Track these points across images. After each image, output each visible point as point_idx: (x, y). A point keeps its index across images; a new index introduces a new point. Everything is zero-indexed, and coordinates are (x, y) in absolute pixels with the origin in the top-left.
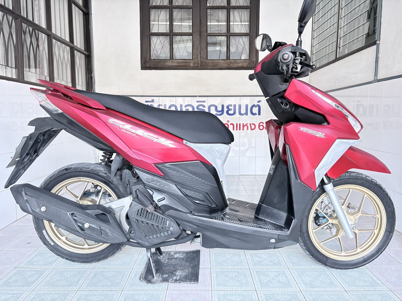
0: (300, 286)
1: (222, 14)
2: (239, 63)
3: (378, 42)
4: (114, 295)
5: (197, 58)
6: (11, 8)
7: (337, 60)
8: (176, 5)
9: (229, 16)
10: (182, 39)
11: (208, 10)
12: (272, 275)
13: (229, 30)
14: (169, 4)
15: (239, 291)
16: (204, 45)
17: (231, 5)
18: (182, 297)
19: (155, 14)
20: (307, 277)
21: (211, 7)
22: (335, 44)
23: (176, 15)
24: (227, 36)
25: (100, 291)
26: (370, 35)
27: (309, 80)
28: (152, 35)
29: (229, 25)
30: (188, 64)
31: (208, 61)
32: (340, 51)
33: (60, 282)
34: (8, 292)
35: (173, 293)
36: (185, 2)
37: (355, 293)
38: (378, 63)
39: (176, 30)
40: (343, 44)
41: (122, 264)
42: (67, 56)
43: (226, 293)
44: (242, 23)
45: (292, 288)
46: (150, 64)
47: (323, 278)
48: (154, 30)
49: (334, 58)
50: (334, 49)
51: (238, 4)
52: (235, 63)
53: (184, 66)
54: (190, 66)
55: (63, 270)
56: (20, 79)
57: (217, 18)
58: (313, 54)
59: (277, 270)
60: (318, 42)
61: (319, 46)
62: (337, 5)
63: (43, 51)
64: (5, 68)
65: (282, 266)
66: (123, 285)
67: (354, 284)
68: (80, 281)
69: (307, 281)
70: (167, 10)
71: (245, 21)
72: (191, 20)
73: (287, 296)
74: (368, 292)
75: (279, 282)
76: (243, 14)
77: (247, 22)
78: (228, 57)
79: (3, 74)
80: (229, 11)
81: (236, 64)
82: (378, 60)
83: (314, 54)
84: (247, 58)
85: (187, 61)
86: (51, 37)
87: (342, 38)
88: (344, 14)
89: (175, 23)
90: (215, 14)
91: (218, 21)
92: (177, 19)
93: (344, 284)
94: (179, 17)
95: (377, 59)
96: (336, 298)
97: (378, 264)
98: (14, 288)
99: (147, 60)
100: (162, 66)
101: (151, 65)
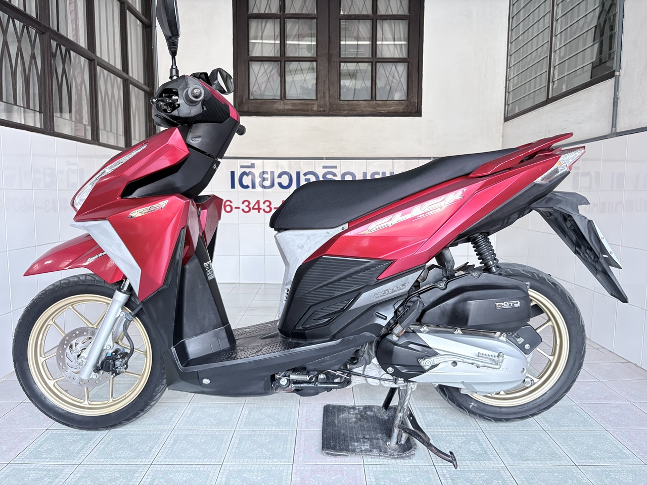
0: (504, 458)
1: (364, 28)
2: (390, 106)
3: (617, 73)
4: (210, 471)
5: (324, 97)
6: (34, 15)
7: (548, 101)
8: (291, 12)
9: (374, 30)
10: (299, 67)
11: (341, 21)
12: (457, 441)
13: (374, 53)
14: (280, 12)
15: (408, 467)
16: (334, 78)
17: (378, 14)
18: (318, 475)
19: (257, 27)
20: (514, 445)
21: (346, 17)
22: (545, 76)
23: (290, 28)
24: (372, 63)
25: (187, 466)
26: (603, 61)
27: (503, 133)
28: (251, 61)
29: (374, 45)
30: (310, 107)
31: (341, 102)
32: (554, 88)
33: (121, 451)
34: (41, 468)
35: (303, 468)
36: (305, 8)
37: (591, 469)
38: (617, 106)
39: (290, 53)
40: (558, 76)
41: (216, 423)
42: (119, 93)
43: (387, 469)
44: (396, 43)
45: (492, 462)
46: (248, 107)
47: (539, 445)
48: (256, 52)
49: (544, 99)
50: (545, 84)
51: (388, 12)
52: (385, 105)
53: (303, 110)
54: (312, 110)
55: (124, 433)
56: (48, 129)
57: (355, 34)
58: (509, 93)
59: (465, 433)
60: (517, 73)
61: (518, 80)
62: (548, 14)
63: (81, 84)
64: (24, 112)
65: (471, 427)
66: (222, 457)
67: (589, 455)
68: (153, 450)
69: (513, 450)
70: (276, 20)
71: (401, 38)
72: (314, 37)
73: (485, 473)
74: (612, 468)
75: (470, 453)
76: (397, 28)
77: (404, 41)
78: (373, 96)
79: (21, 121)
80: (375, 23)
81: (386, 107)
82: (617, 102)
83: (511, 93)
84: (404, 98)
85: (308, 102)
86: (94, 62)
87: (557, 67)
88: (561, 29)
89: (288, 42)
90: (353, 27)
91: (358, 39)
92: (291, 35)
93: (572, 455)
94: (294, 33)
95: (616, 100)
96: (561, 477)
97: (623, 424)
98: (48, 462)
99: (244, 101)
100: (268, 110)
101: (250, 109)
